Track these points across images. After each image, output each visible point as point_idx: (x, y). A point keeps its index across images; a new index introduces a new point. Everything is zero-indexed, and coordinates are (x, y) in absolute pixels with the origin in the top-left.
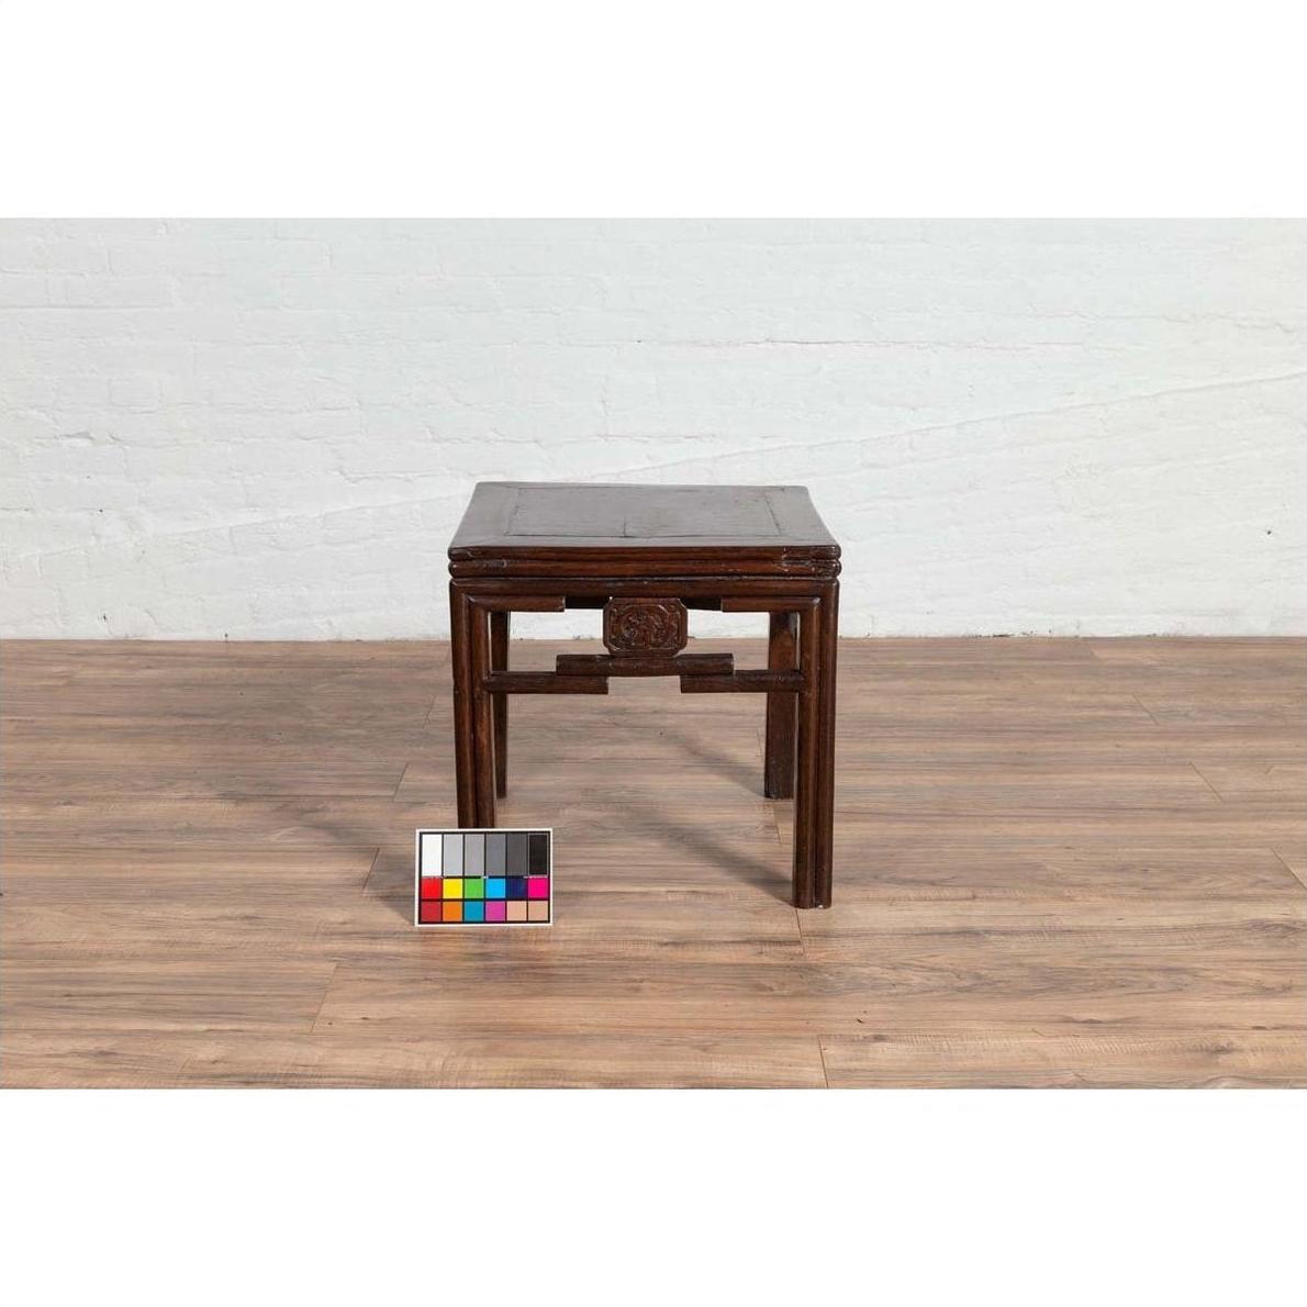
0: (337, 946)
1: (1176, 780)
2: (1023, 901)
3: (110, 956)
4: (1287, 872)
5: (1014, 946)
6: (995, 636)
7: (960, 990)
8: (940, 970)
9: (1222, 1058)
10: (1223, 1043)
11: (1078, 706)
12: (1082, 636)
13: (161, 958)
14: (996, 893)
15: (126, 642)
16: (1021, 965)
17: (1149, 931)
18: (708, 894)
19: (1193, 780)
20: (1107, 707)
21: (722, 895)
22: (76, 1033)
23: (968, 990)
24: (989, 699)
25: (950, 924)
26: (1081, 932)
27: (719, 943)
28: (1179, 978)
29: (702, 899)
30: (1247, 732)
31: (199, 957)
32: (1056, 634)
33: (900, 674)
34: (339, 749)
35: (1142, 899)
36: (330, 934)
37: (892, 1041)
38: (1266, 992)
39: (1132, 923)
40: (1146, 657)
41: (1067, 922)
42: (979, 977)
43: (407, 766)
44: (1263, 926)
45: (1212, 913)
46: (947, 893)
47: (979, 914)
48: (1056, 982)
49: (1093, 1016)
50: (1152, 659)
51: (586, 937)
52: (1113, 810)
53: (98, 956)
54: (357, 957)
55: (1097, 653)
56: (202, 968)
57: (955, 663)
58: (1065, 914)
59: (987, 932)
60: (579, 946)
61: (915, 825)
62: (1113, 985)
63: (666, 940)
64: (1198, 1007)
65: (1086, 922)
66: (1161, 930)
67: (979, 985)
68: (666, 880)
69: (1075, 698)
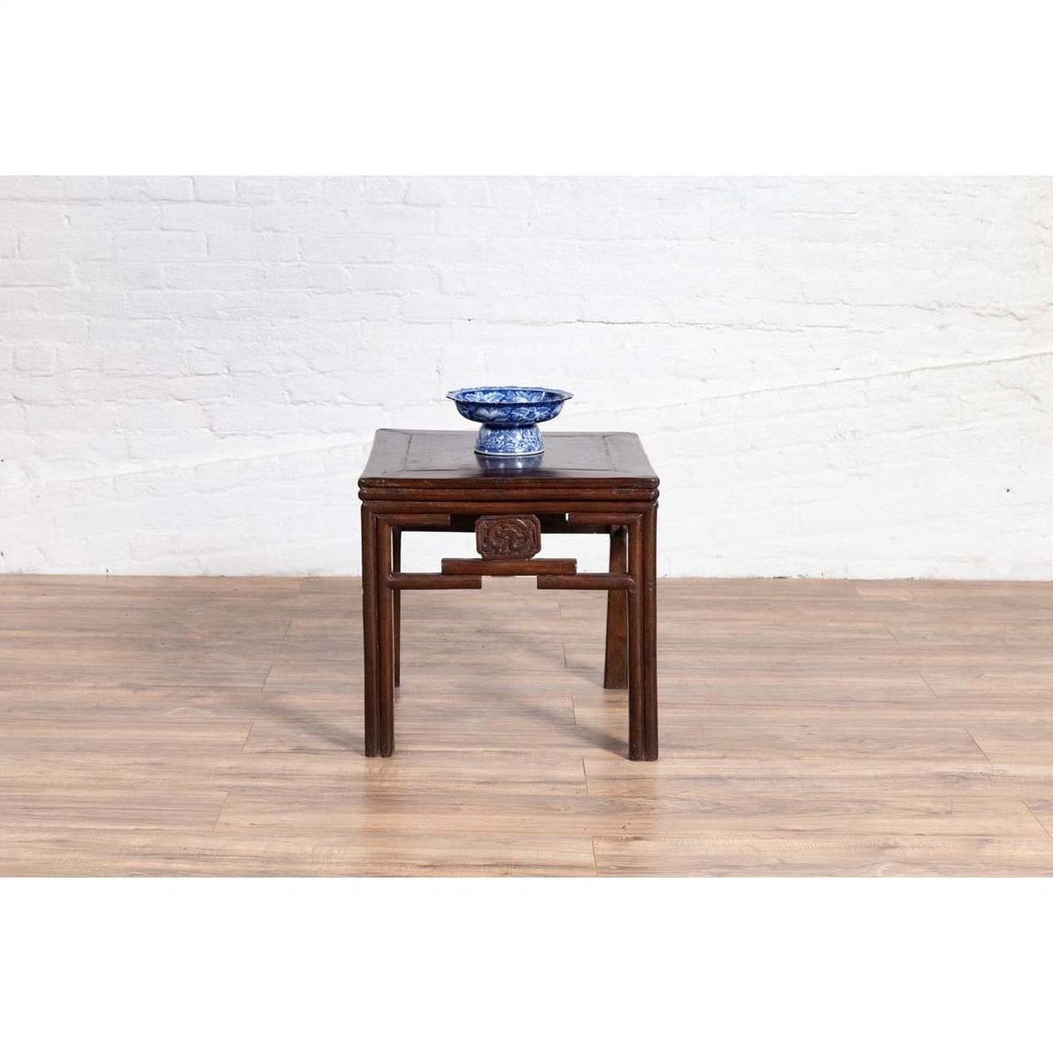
0: (226, 782)
1: (901, 682)
2: (760, 760)
3: (52, 786)
4: (973, 742)
5: (748, 787)
6: (774, 578)
7: (703, 812)
8: (690, 800)
9: (888, 852)
10: (891, 843)
11: (836, 630)
12: (850, 578)
13: (93, 788)
14: (741, 755)
15: (20, 575)
16: (751, 798)
17: (854, 779)
18: (515, 753)
19: (916, 682)
20: (861, 631)
21: (526, 754)
22: (40, 829)
23: (709, 812)
24: (761, 625)
25: (703, 773)
26: (801, 778)
27: (523, 782)
28: (868, 806)
29: (511, 756)
30: (967, 650)
31: (122, 787)
32: (827, 577)
33: (690, 605)
34: (213, 655)
35: (856, 759)
36: (221, 774)
37: (646, 840)
38: (932, 814)
39: (842, 773)
40: (902, 595)
41: (791, 773)
42: (718, 804)
43: (271, 667)
44: (942, 776)
45: (905, 768)
46: (703, 754)
47: (726, 767)
48: (774, 807)
49: (800, 828)
50: (905, 596)
51: (419, 779)
52: (845, 702)
53: (44, 786)
54: (243, 789)
55: (861, 592)
56: (124, 793)
57: (736, 598)
58: (790, 768)
59: (730, 778)
60: (414, 784)
61: (684, 711)
62: (818, 809)
63: (481, 780)
64: (880, 823)
65: (806, 773)
66: (864, 778)
67: (717, 809)
68: (483, 744)
69: (834, 625)
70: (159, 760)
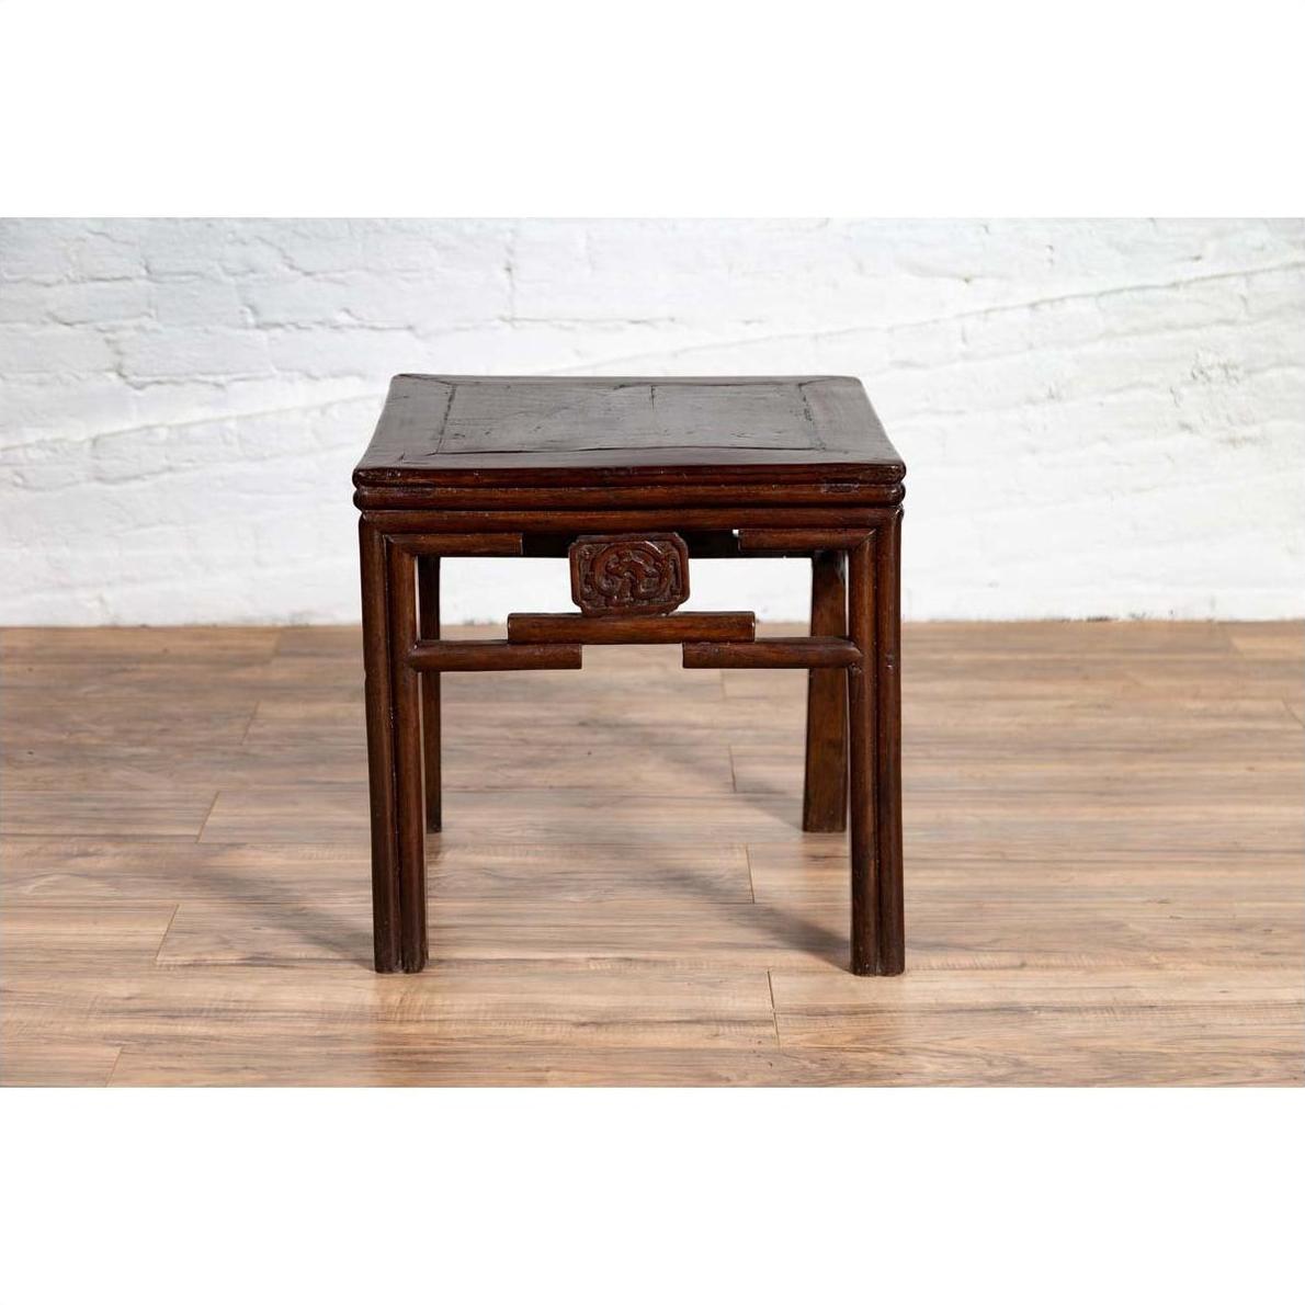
0: (120, 1026)
2: (1089, 970)
5: (1070, 1026)
6: (1089, 620)
7: (992, 1080)
8: (967, 1056)
11: (1204, 715)
12: (1221, 620)
14: (1053, 961)
16: (1079, 1049)
17: (1263, 1007)
18: (647, 961)
20: (1248, 716)
21: (664, 962)
23: (1003, 1082)
24: (1073, 706)
25: (984, 999)
26: (1168, 1008)
27: (660, 1023)
28: (1296, 1064)
29: (639, 969)
32: (1180, 616)
35: (1260, 966)
36: (111, 1011)
39: (1239, 996)
41: (1148, 996)
42: (1018, 1064)
43: (217, 796)
46: (986, 959)
47: (1026, 987)
51: (472, 1016)
55: (1240, 643)
58: (1146, 986)
59: (1037, 1008)
60: (461, 1027)
63: (583, 1019)
65: (1176, 996)
66: (1279, 1005)
67: (1018, 1076)
68: (587, 944)
69: (1199, 705)
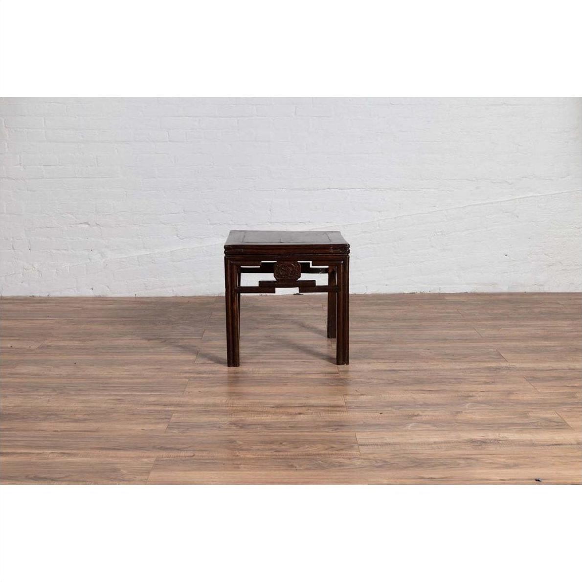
1: (467, 332)
2: (411, 363)
4: (500, 355)
5: (407, 374)
6: (410, 293)
7: (390, 384)
8: (383, 379)
9: (470, 398)
10: (471, 395)
11: (437, 313)
12: (442, 293)
13: (132, 378)
14: (403, 361)
15: (99, 297)
16: (409, 378)
17: (452, 370)
19: (473, 332)
20: (448, 313)
22: (110, 395)
23: (392, 384)
24: (406, 311)
25: (388, 369)
26: (430, 370)
28: (459, 380)
30: (493, 319)
31: (145, 378)
32: (432, 292)
33: (376, 304)
35: (451, 362)
36: (185, 372)
37: (366, 395)
38: (486, 383)
39: (447, 367)
40: (462, 299)
42: (395, 381)
43: (205, 331)
44: (489, 368)
45: (474, 365)
46: (386, 361)
47: (397, 366)
48: (419, 382)
49: (431, 389)
50: (465, 299)
52: (445, 340)
54: (195, 378)
55: (446, 297)
56: (144, 380)
58: (424, 366)
59: (399, 370)
61: (378, 345)
62: (438, 382)
64: (465, 387)
65: (431, 368)
66: (456, 369)
67: (395, 383)
69: (437, 311)
70: (159, 367)
